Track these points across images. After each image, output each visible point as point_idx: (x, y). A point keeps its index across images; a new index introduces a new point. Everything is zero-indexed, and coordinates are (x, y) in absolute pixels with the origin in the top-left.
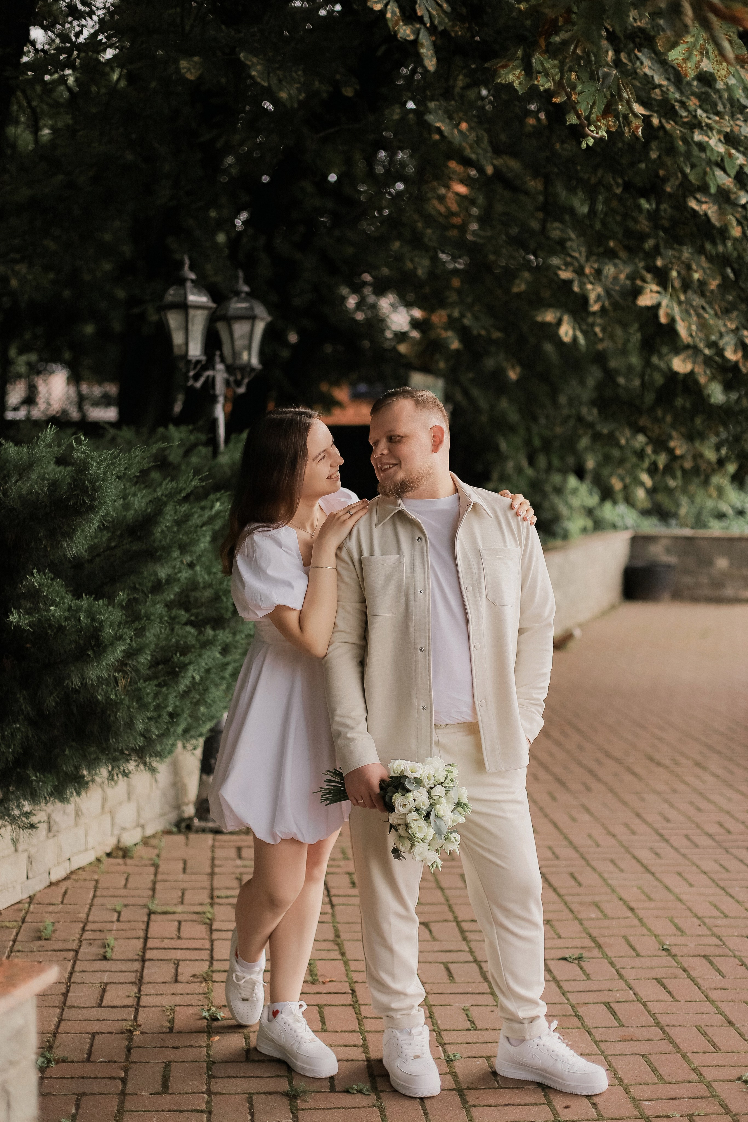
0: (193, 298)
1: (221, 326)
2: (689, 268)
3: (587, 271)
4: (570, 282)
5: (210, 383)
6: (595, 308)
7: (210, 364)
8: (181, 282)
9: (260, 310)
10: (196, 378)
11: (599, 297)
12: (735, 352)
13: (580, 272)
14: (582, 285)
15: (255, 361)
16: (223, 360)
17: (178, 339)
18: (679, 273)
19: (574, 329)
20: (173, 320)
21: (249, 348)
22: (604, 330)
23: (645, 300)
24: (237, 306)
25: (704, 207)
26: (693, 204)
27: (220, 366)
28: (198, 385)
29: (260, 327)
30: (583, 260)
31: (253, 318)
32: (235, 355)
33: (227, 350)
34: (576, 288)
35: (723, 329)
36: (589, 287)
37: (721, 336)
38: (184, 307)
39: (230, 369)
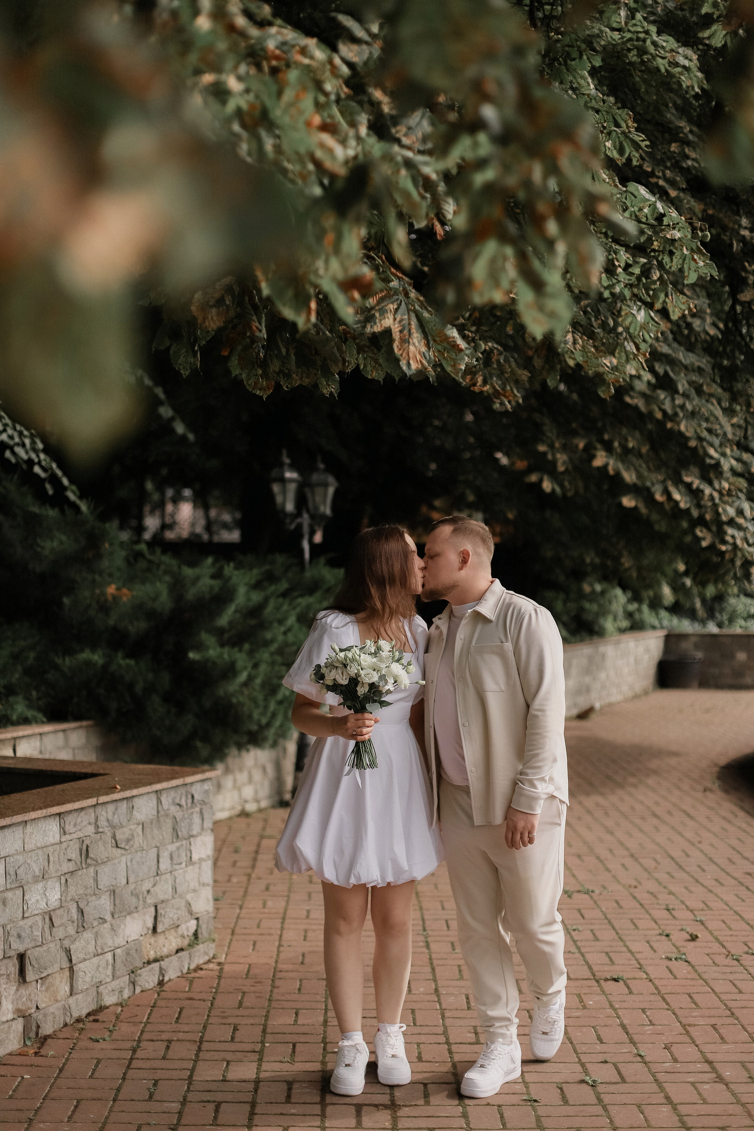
0: (288, 475)
1: (307, 490)
2: (626, 440)
3: (557, 445)
4: (544, 454)
5: (300, 526)
6: (561, 468)
7: (298, 513)
8: (281, 465)
9: (331, 479)
10: (291, 523)
11: (564, 463)
12: (662, 495)
13: (552, 446)
14: (553, 455)
15: (328, 512)
16: (308, 511)
17: (279, 499)
18: (620, 444)
19: (552, 484)
20: (276, 488)
21: (324, 503)
22: (570, 483)
23: (598, 462)
24: (315, 477)
25: (636, 401)
26: (628, 399)
27: (306, 516)
28: (293, 527)
29: (331, 490)
30: (554, 438)
31: (326, 485)
32: (316, 508)
33: (311, 505)
34: (550, 457)
35: (655, 481)
36: (558, 456)
37: (653, 484)
38: (283, 481)
39: (312, 517)
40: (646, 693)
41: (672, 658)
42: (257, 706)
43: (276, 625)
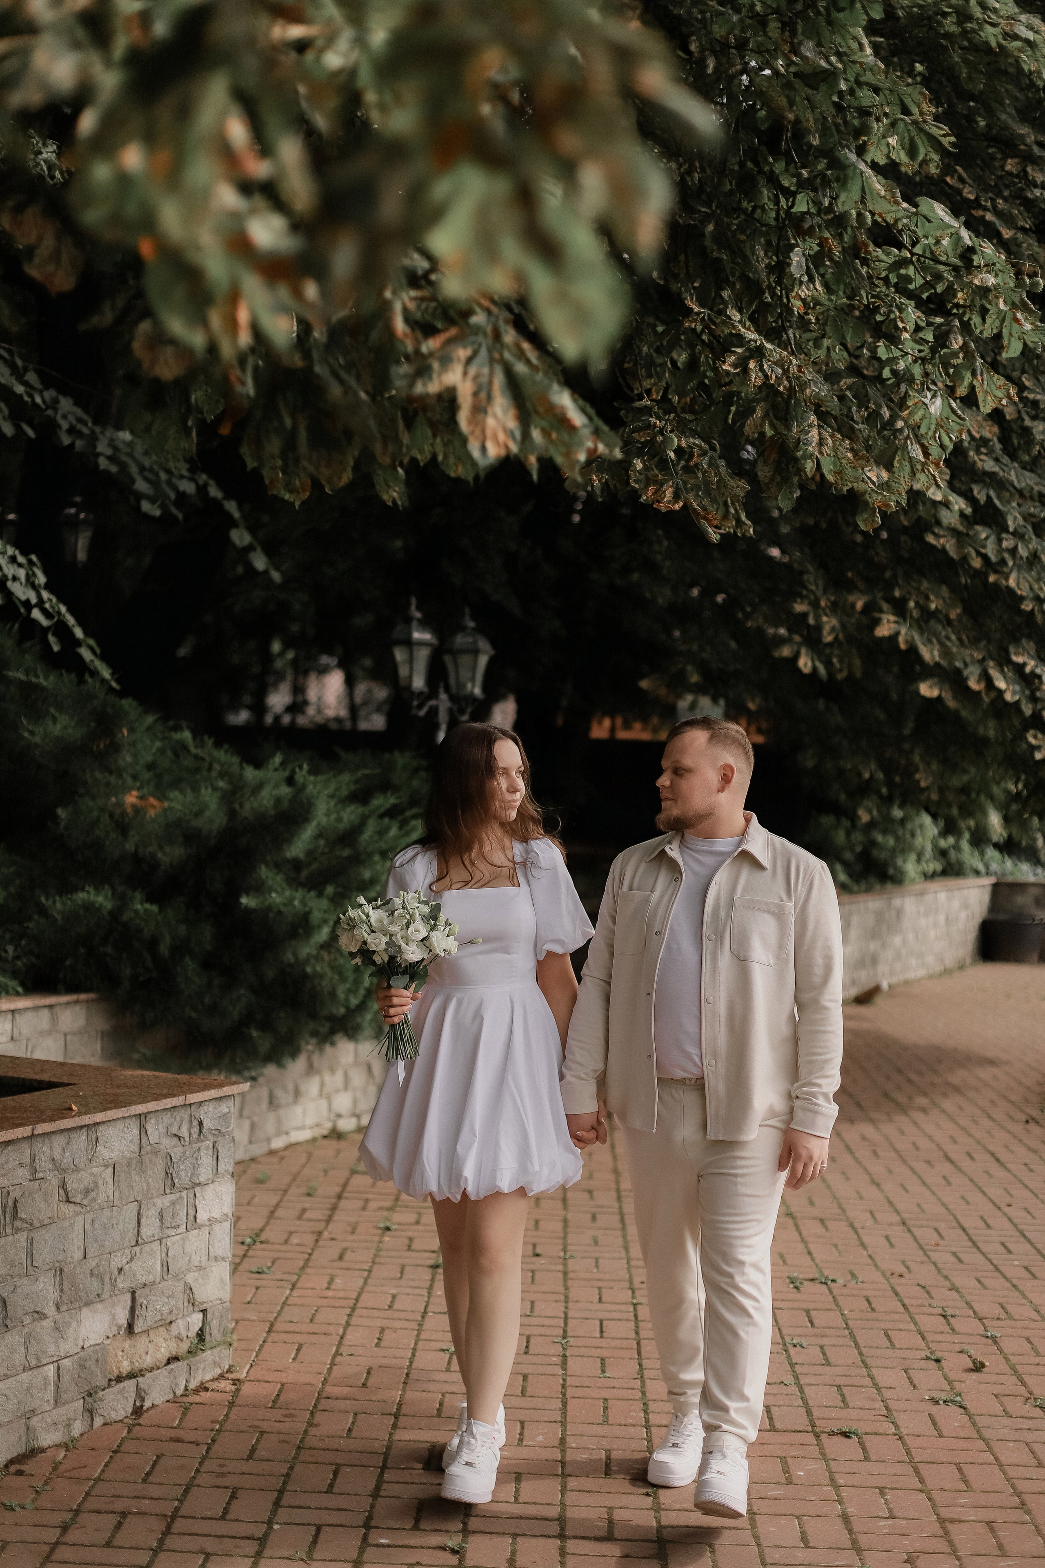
0: (417, 635)
1: (448, 659)
2: (927, 598)
3: (823, 603)
4: (805, 615)
5: (434, 712)
6: (828, 638)
7: (433, 693)
8: (408, 620)
9: (484, 644)
10: (420, 707)
11: (833, 629)
12: (979, 682)
13: (815, 604)
14: (817, 618)
15: (477, 691)
16: (447, 690)
17: (403, 671)
18: (917, 603)
19: (813, 660)
20: (399, 655)
21: (473, 679)
22: (841, 661)
23: (883, 631)
24: (461, 640)
25: (942, 541)
26: (931, 539)
27: (443, 696)
28: (422, 713)
29: (483, 661)
30: (819, 593)
31: (476, 652)
32: (461, 686)
33: (452, 681)
34: (811, 621)
35: (968, 660)
36: (825, 619)
37: (966, 665)
38: (409, 643)
39: (452, 698)
40: (961, 967)
41: (1002, 917)
42: (343, 979)
43: (377, 858)
